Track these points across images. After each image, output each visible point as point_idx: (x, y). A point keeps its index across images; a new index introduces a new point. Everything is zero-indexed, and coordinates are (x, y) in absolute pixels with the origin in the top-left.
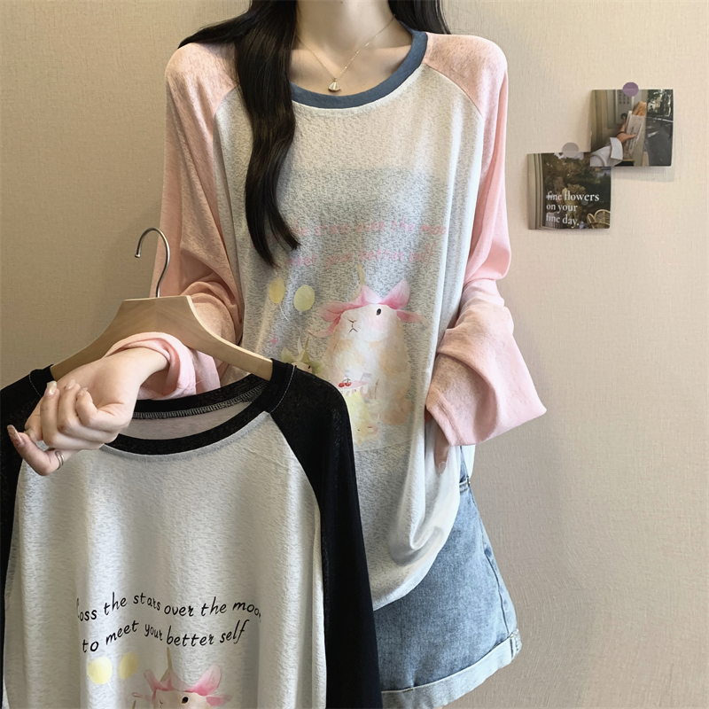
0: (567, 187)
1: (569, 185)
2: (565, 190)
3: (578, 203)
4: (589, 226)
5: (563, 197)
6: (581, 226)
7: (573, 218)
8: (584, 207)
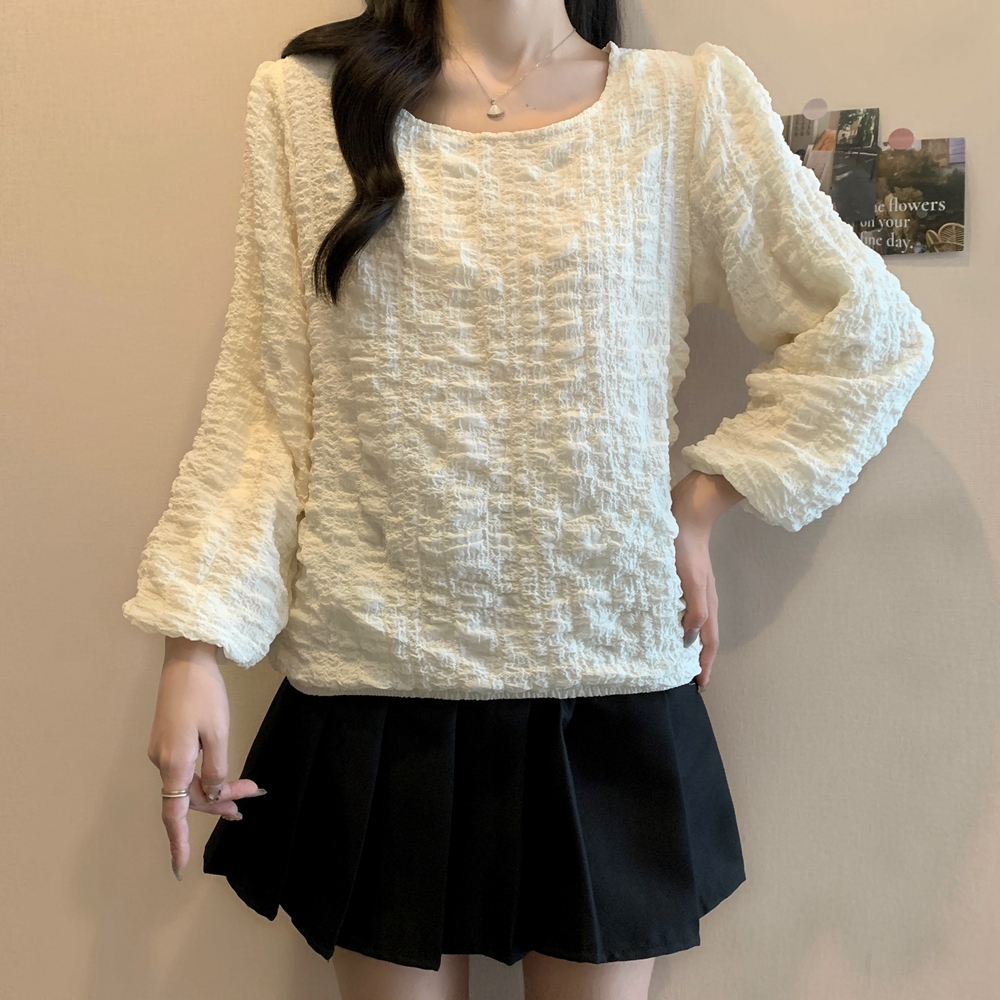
0: (893, 192)
1: (896, 188)
2: (890, 198)
3: (911, 214)
4: (929, 249)
5: (886, 208)
6: (918, 250)
7: (903, 237)
8: (922, 221)
